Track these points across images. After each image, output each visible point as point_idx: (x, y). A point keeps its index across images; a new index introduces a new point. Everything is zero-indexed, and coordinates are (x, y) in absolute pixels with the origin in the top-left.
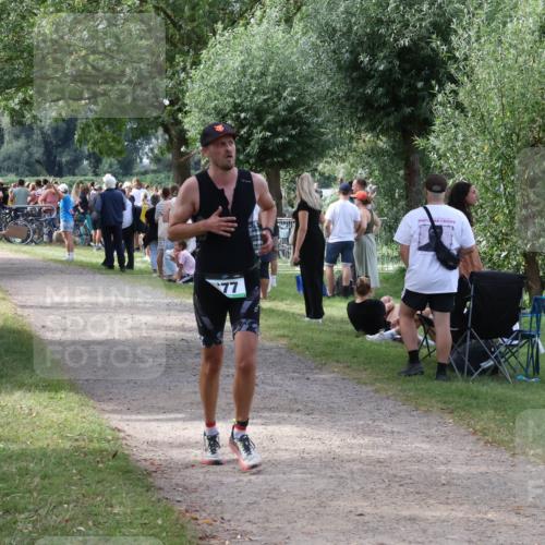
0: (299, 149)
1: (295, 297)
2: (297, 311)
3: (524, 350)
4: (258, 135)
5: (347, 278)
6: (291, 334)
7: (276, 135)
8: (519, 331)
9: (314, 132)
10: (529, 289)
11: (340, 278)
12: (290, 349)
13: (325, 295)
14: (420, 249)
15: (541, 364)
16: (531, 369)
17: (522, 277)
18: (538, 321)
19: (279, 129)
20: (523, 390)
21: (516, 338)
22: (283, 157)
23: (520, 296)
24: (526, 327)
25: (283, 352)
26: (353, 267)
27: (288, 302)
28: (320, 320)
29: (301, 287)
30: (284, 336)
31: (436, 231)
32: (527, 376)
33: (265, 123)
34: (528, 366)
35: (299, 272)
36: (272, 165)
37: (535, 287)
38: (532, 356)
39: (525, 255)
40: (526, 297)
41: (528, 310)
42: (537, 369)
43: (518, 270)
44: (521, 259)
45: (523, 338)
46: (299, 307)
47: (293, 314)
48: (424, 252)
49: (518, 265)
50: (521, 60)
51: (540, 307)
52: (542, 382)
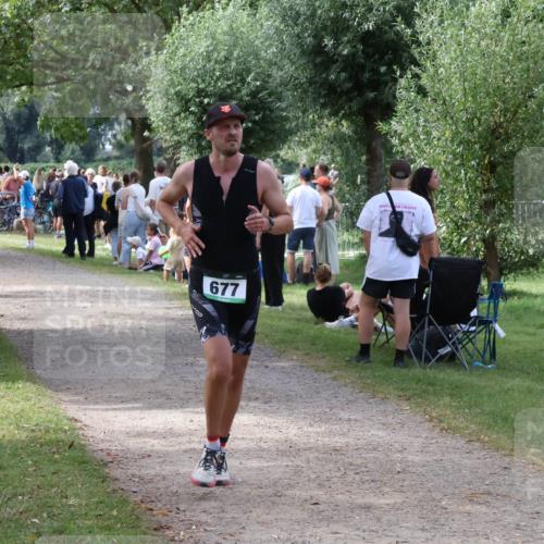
0: (262, 134)
3: (482, 336)
5: (307, 265)
8: (477, 317)
9: (276, 117)
10: (488, 275)
11: (301, 265)
13: (286, 282)
14: (382, 235)
15: (497, 350)
16: (487, 356)
17: (479, 262)
18: (496, 307)
20: (480, 376)
21: (473, 324)
23: (478, 282)
24: (484, 313)
26: (314, 254)
31: (397, 217)
32: (483, 362)
34: (485, 351)
37: (494, 273)
39: (484, 241)
40: (484, 283)
41: (486, 296)
42: (493, 355)
43: (477, 255)
44: (480, 244)
45: (480, 324)
48: (386, 239)
49: (478, 250)
50: (483, 43)
51: (497, 293)
52: (498, 368)
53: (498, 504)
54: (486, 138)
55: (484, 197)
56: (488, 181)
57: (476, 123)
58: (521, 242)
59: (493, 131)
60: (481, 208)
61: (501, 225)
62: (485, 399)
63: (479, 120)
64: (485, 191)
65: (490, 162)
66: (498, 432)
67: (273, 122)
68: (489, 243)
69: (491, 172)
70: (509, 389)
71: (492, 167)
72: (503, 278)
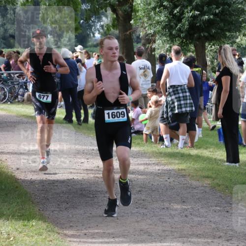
0: (222, 25)
1: (217, 146)
2: (219, 157)
4: (189, 14)
6: (214, 176)
7: (203, 13)
9: (234, 11)
12: (213, 188)
13: (241, 144)
19: (205, 8)
22: (208, 32)
25: (207, 190)
27: (211, 150)
28: (237, 165)
29: (222, 138)
30: (208, 177)
33: (194, 4)
35: (221, 126)
36: (199, 38)
46: (221, 154)
47: (215, 159)
67: (231, 15)
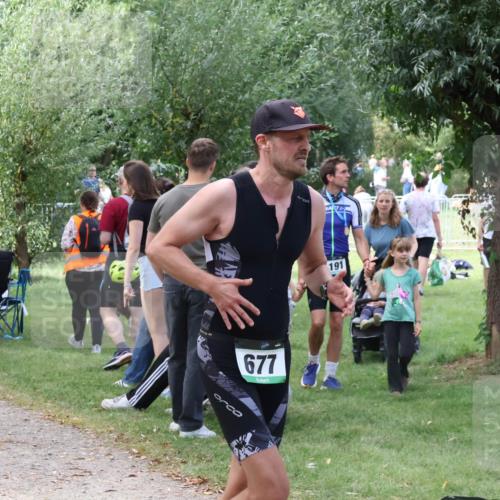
3: (11, 314)
8: (7, 298)
10: (19, 264)
15: (24, 324)
16: (16, 329)
17: (13, 254)
18: (24, 290)
20: (9, 346)
21: (5, 304)
23: (9, 270)
24: (13, 295)
32: (13, 335)
34: (14, 325)
37: (24, 262)
38: (17, 318)
39: (16, 236)
40: (15, 271)
41: (16, 281)
42: (21, 329)
43: (10, 248)
44: (12, 238)
45: (10, 304)
49: (10, 244)
50: (15, 75)
51: (25, 278)
52: (25, 339)
53: (18, 450)
54: (19, 153)
55: (16, 200)
56: (20, 187)
57: (10, 140)
58: (47, 237)
59: (25, 147)
60: (14, 209)
61: (30, 224)
62: (12, 365)
63: (13, 138)
64: (18, 196)
65: (22, 172)
66: (21, 392)
68: (20, 238)
69: (23, 180)
70: (32, 356)
71: (24, 176)
72: (31, 266)
